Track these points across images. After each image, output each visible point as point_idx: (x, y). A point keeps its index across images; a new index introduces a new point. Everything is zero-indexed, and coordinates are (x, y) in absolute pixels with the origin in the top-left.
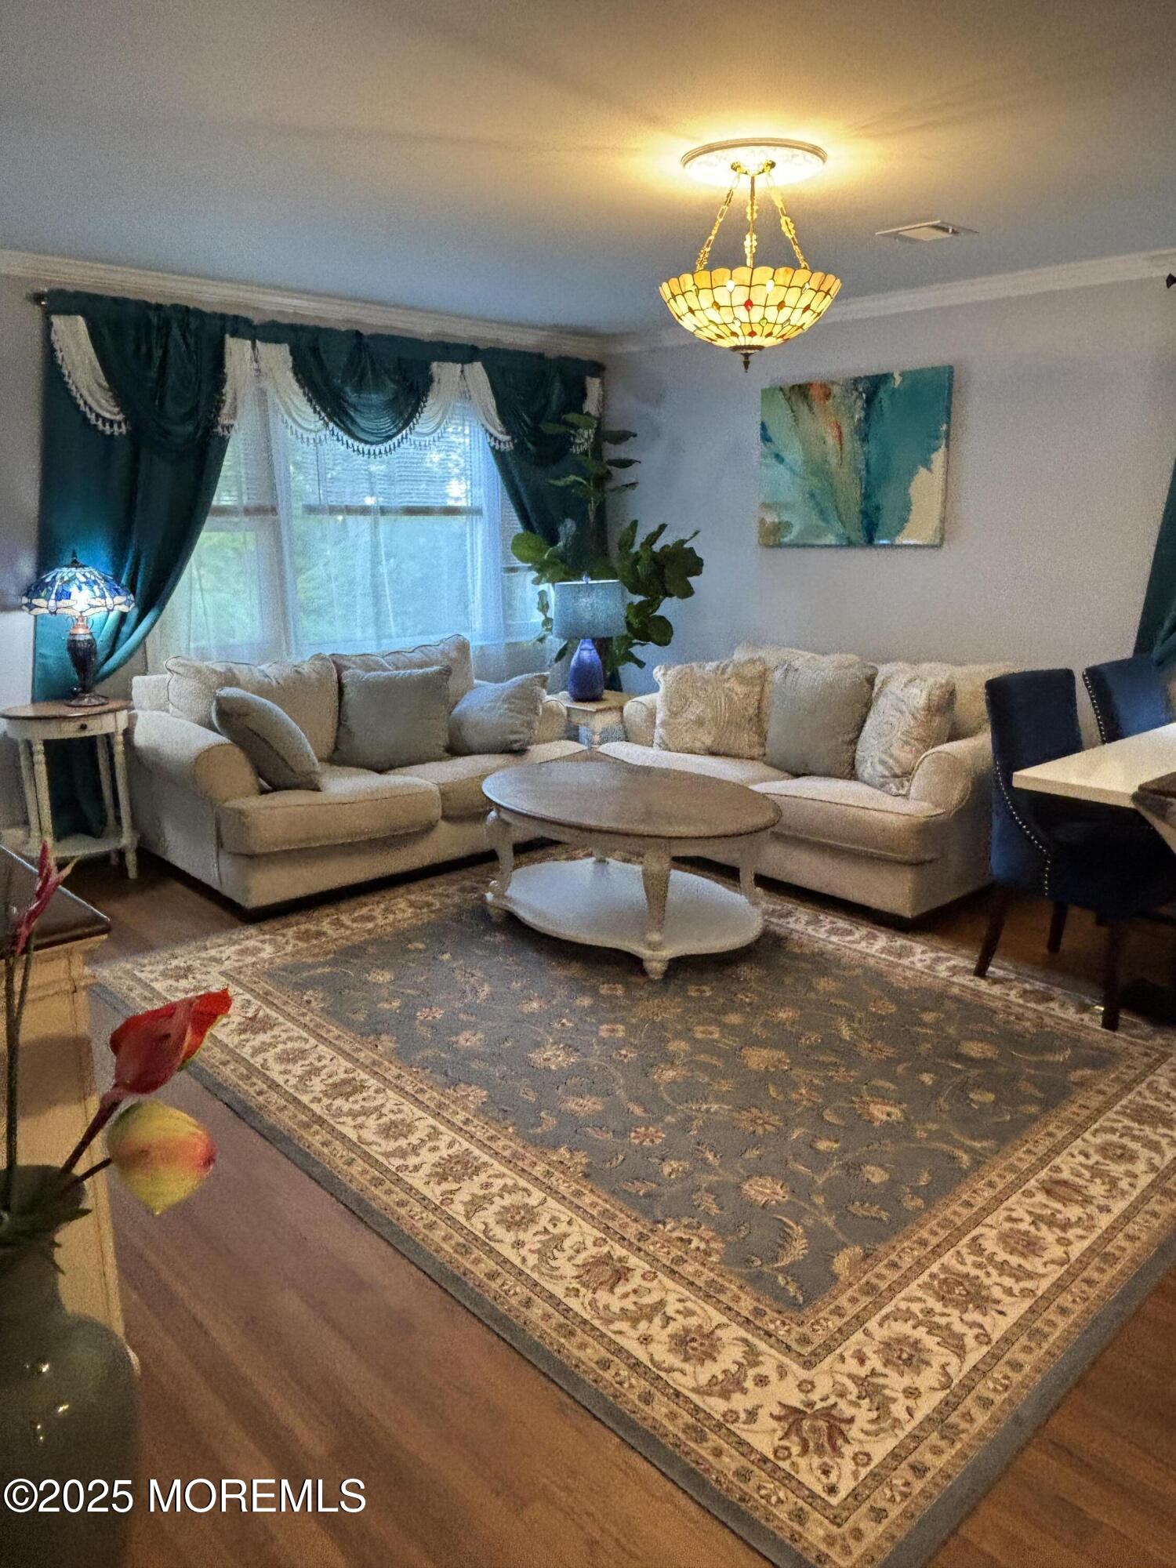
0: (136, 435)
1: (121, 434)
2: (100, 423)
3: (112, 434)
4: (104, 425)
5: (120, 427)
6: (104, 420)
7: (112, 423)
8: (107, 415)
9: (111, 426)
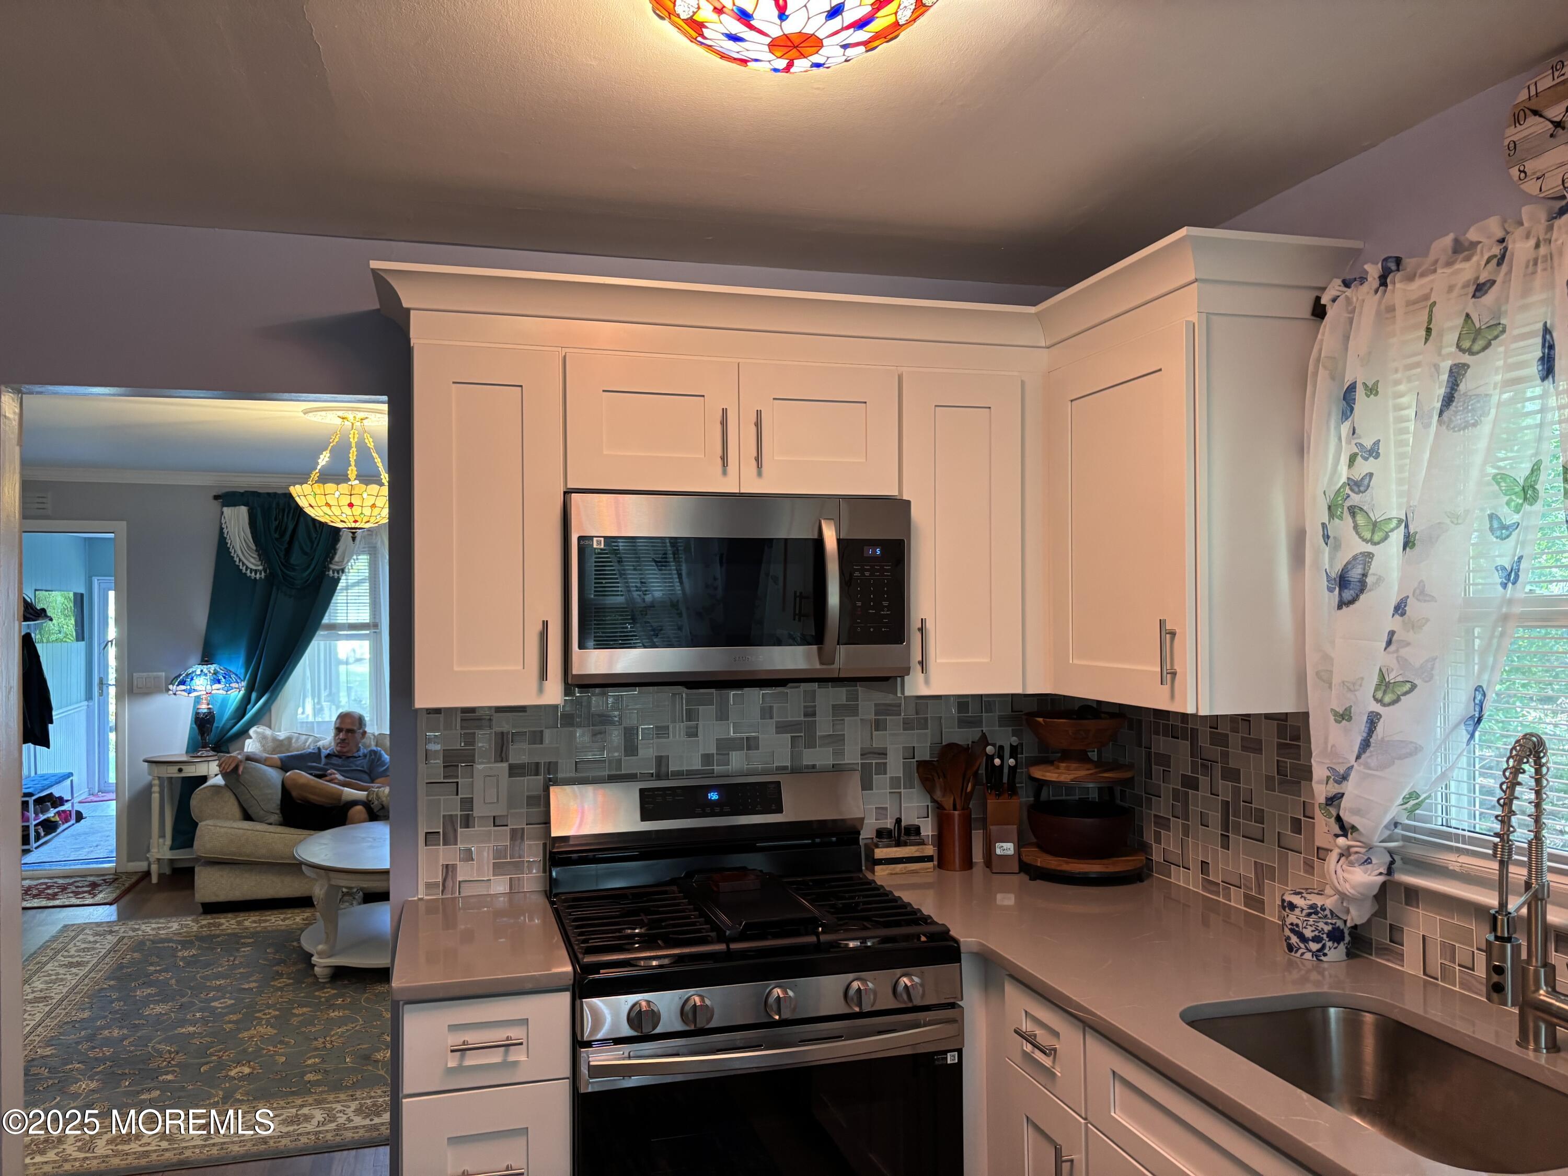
0: (271, 579)
1: (261, 578)
2: (248, 572)
3: (255, 578)
4: (251, 573)
5: (260, 574)
6: (251, 570)
7: (256, 571)
8: (254, 567)
9: (256, 574)
